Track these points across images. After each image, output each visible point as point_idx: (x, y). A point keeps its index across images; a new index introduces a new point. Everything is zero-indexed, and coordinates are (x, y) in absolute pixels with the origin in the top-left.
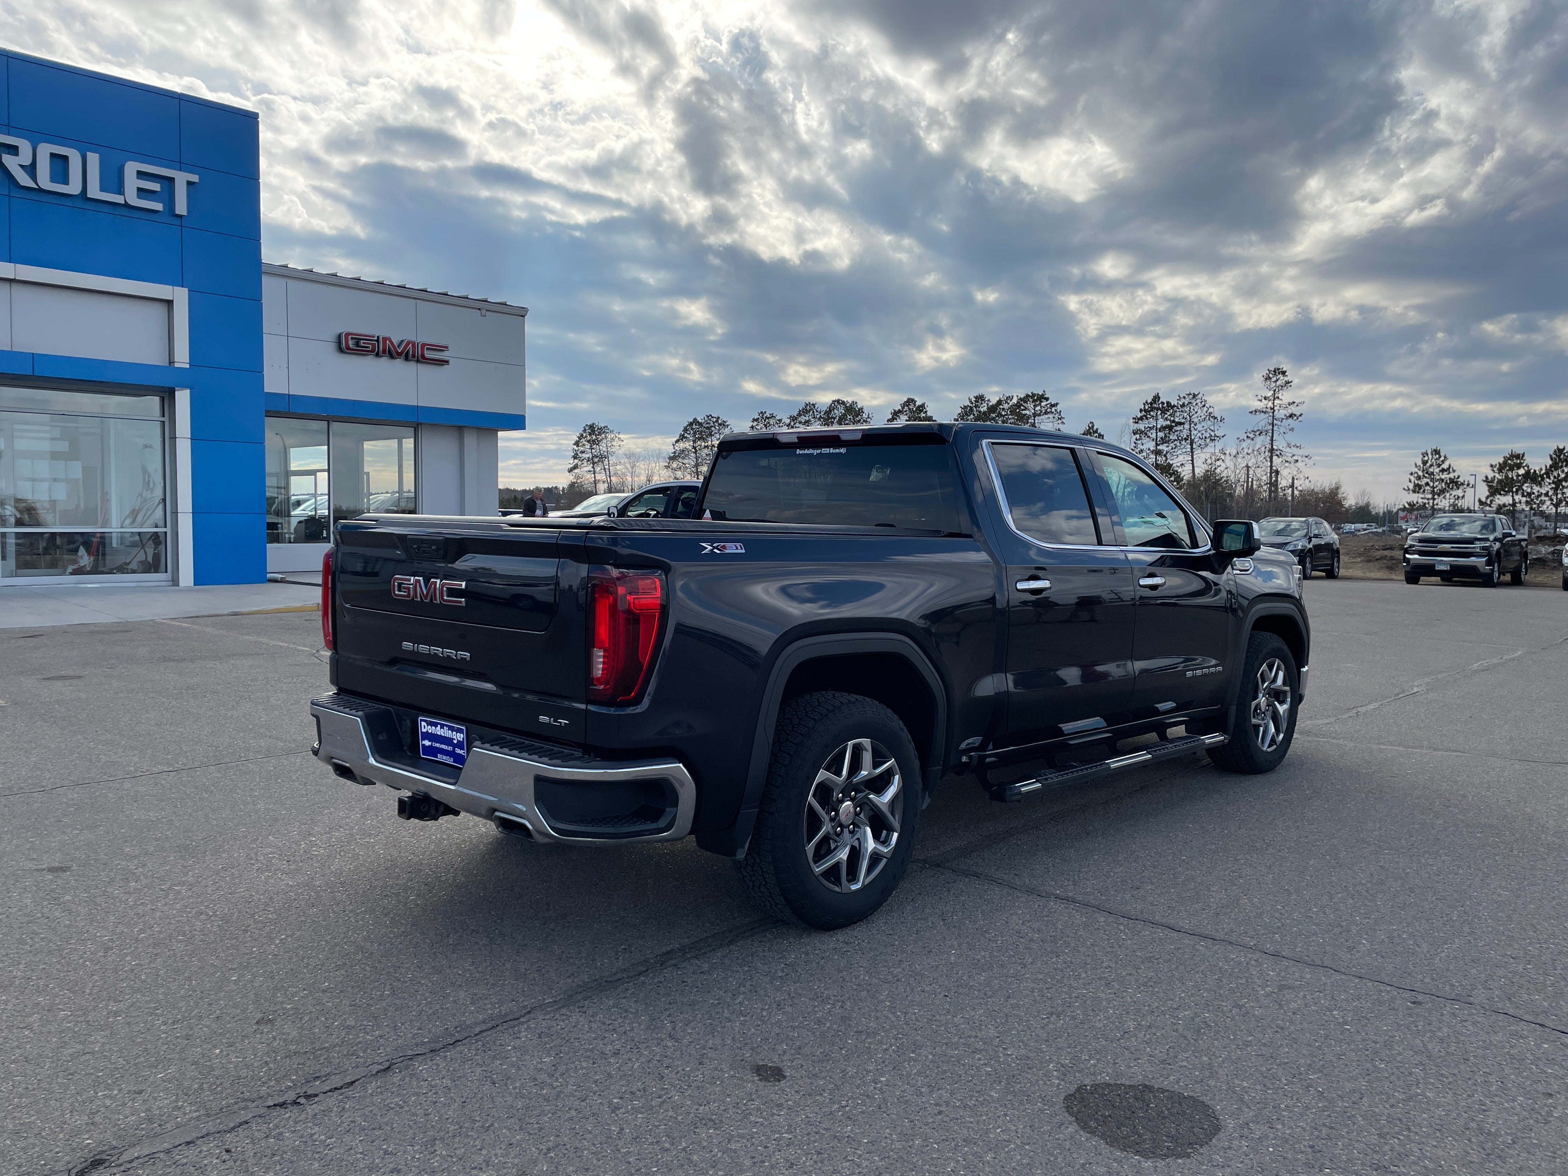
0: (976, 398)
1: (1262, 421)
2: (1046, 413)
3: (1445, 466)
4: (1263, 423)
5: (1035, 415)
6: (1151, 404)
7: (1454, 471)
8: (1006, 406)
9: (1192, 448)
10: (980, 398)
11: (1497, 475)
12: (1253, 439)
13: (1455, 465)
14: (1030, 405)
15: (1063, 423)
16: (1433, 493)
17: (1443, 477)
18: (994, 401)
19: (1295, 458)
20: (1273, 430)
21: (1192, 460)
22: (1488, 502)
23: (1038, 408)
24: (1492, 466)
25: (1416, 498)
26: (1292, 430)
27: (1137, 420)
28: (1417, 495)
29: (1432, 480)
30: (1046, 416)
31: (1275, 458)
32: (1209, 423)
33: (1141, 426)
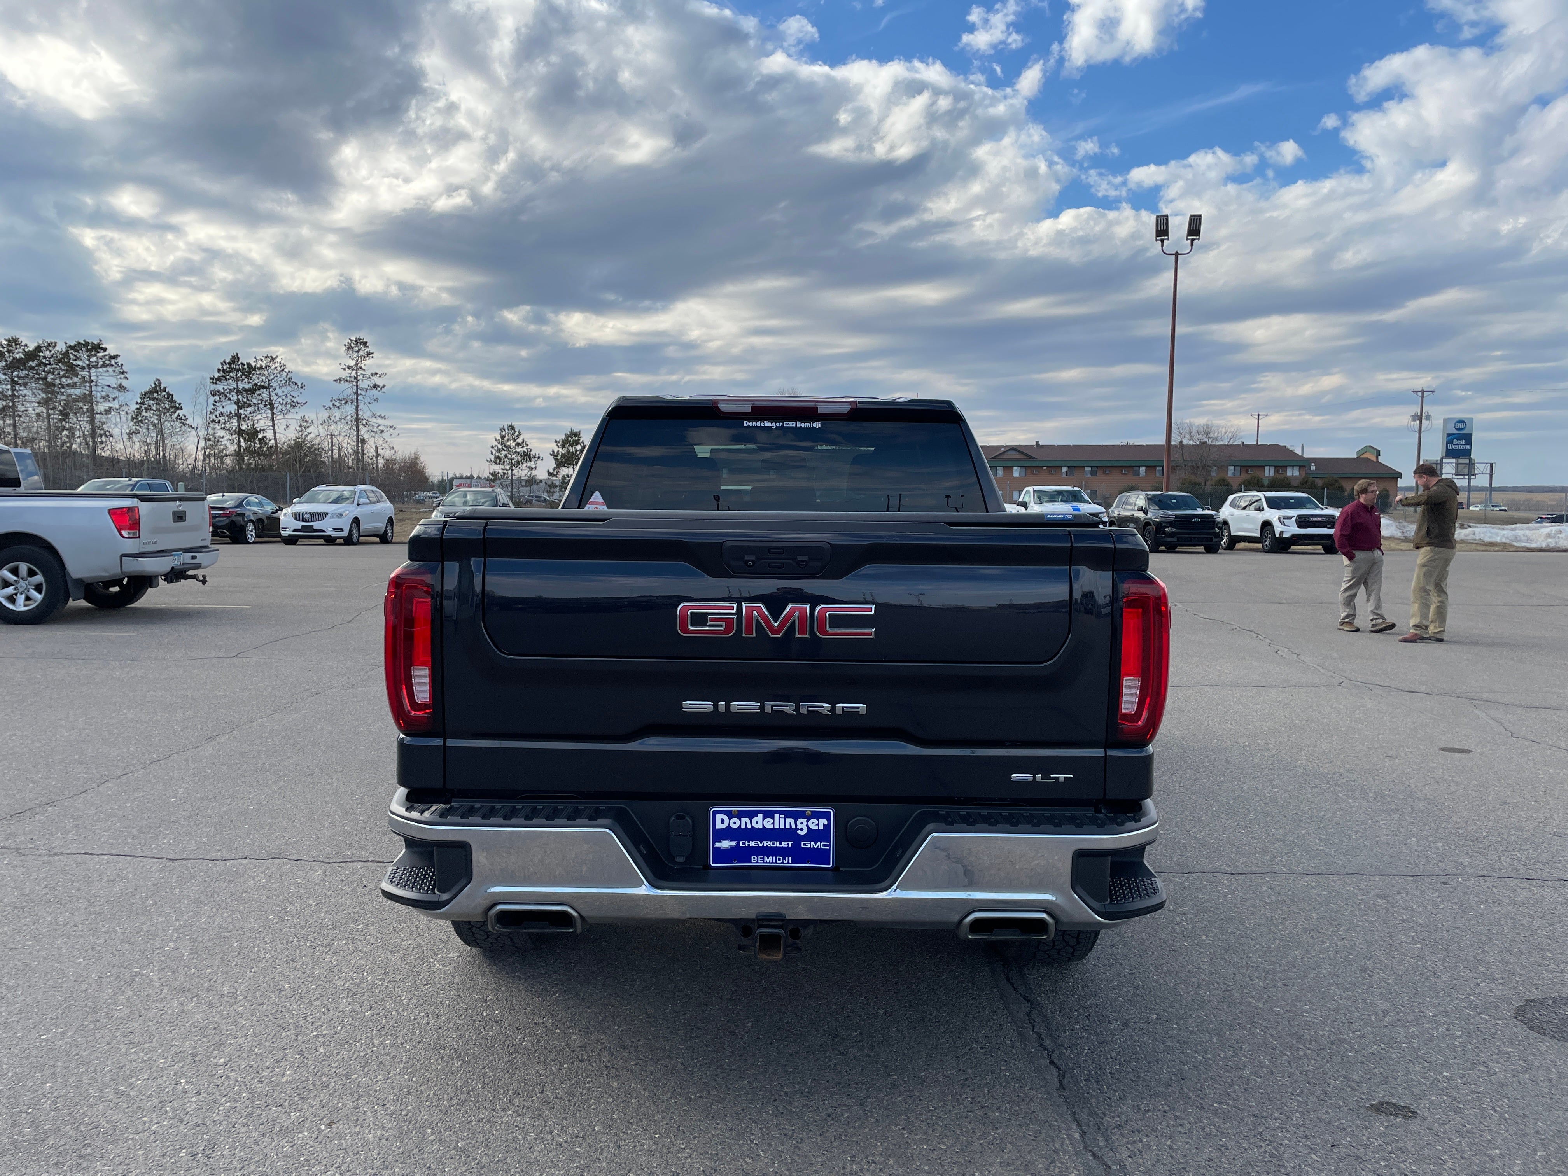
0: (9, 341)
1: (347, 389)
2: (104, 365)
3: (520, 440)
4: (348, 392)
5: (90, 367)
6: (230, 364)
7: (527, 445)
8: (47, 354)
9: (273, 414)
10: (14, 342)
11: (561, 450)
12: (339, 408)
13: (527, 441)
14: (84, 355)
15: (127, 378)
16: (512, 465)
17: (518, 450)
18: (31, 347)
19: (381, 428)
20: (357, 400)
21: (273, 426)
22: (555, 473)
23: (93, 359)
24: (556, 442)
25: (498, 468)
26: (376, 400)
27: (215, 381)
28: (498, 466)
29: (510, 453)
30: (105, 369)
31: (361, 427)
32: (289, 388)
33: (220, 387)
